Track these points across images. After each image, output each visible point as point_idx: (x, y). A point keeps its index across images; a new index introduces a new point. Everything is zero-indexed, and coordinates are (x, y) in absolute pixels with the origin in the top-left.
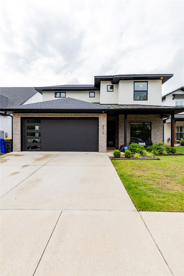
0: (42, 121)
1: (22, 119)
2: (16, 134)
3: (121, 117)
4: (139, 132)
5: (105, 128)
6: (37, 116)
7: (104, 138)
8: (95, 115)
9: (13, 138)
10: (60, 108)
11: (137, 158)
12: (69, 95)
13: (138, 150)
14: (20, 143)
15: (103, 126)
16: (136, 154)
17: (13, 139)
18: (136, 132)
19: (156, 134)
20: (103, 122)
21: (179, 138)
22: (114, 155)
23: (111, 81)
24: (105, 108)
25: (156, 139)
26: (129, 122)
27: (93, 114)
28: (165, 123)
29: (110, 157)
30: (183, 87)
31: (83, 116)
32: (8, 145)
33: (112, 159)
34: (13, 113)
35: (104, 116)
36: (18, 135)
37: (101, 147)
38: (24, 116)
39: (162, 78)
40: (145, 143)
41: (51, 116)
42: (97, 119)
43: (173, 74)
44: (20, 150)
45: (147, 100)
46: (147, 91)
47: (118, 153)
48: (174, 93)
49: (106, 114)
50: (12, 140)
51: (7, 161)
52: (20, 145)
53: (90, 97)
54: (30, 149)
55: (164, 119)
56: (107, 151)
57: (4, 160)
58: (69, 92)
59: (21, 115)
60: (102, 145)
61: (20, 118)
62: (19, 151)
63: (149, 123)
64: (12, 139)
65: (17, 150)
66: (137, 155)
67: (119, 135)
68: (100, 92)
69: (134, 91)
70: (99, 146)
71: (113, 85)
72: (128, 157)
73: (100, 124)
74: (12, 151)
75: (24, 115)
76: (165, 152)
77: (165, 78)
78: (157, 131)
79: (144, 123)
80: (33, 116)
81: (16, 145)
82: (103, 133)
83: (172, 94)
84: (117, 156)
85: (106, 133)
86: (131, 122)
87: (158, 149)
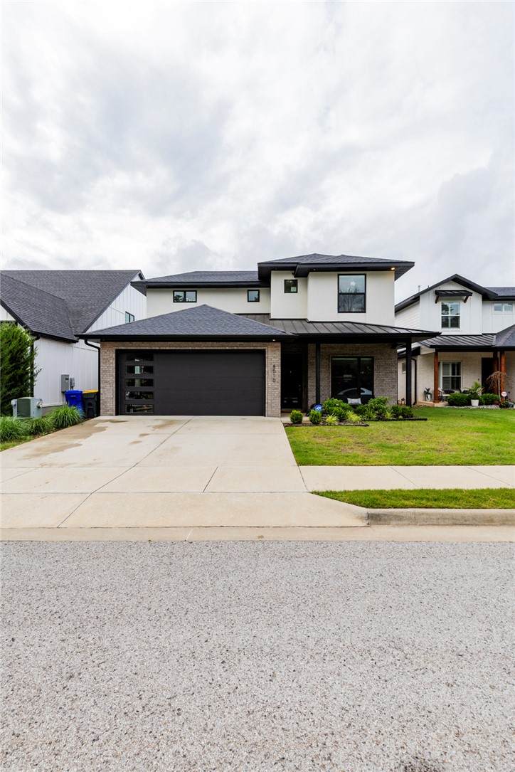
0: (155, 356)
1: (119, 353)
2: (106, 382)
3: (312, 347)
4: (351, 376)
5: (278, 369)
6: (147, 348)
7: (276, 389)
8: (258, 346)
9: (101, 390)
10: (192, 333)
11: (330, 424)
12: (206, 299)
13: (336, 412)
14: (114, 398)
15: (274, 366)
16: (330, 417)
17: (101, 392)
18: (345, 376)
19: (384, 380)
20: (274, 359)
21: (450, 389)
22: (292, 418)
23: (293, 272)
24: (277, 334)
25: (383, 391)
26: (329, 356)
27: (254, 344)
28: (419, 354)
29: (284, 424)
30: (456, 275)
31: (235, 348)
32: (90, 404)
33: (286, 425)
34: (101, 341)
35: (275, 347)
36: (110, 384)
37: (271, 406)
38: (123, 348)
39: (393, 269)
40: (360, 399)
41: (174, 348)
42: (263, 353)
43: (414, 263)
44: (114, 413)
45: (365, 312)
46: (364, 294)
47: (297, 415)
48: (438, 289)
49: (279, 344)
50: (98, 394)
51: (105, 430)
52: (114, 402)
53: (248, 301)
54: (132, 411)
55: (398, 351)
56: (282, 416)
57: (99, 428)
58: (203, 292)
59: (116, 345)
60: (271, 403)
61: (114, 351)
62: (112, 415)
63: (370, 359)
64: (97, 391)
65: (109, 413)
66: (330, 419)
67: (309, 384)
68: (269, 292)
69: (340, 294)
70: (266, 405)
71: (297, 280)
72: (315, 422)
73: (268, 362)
74: (98, 415)
75: (122, 346)
76: (389, 415)
77: (400, 268)
78: (386, 376)
79: (359, 358)
80: (139, 348)
81: (106, 402)
82: (274, 380)
83: (434, 290)
84: (297, 421)
85: (279, 379)
86: (332, 357)
87: (376, 409)
